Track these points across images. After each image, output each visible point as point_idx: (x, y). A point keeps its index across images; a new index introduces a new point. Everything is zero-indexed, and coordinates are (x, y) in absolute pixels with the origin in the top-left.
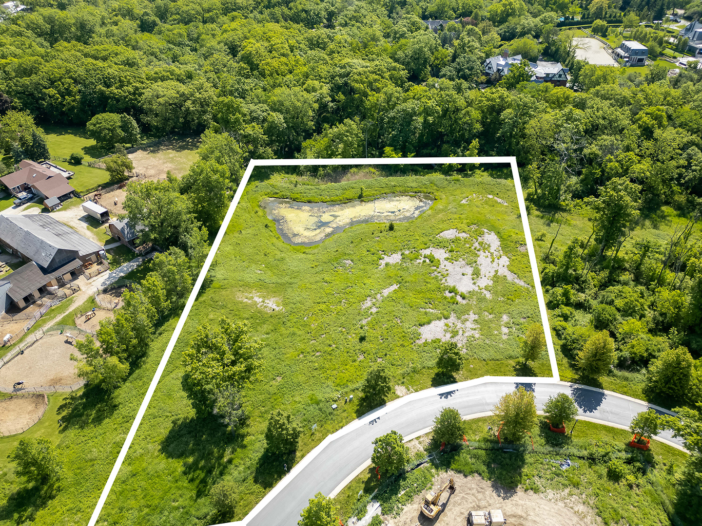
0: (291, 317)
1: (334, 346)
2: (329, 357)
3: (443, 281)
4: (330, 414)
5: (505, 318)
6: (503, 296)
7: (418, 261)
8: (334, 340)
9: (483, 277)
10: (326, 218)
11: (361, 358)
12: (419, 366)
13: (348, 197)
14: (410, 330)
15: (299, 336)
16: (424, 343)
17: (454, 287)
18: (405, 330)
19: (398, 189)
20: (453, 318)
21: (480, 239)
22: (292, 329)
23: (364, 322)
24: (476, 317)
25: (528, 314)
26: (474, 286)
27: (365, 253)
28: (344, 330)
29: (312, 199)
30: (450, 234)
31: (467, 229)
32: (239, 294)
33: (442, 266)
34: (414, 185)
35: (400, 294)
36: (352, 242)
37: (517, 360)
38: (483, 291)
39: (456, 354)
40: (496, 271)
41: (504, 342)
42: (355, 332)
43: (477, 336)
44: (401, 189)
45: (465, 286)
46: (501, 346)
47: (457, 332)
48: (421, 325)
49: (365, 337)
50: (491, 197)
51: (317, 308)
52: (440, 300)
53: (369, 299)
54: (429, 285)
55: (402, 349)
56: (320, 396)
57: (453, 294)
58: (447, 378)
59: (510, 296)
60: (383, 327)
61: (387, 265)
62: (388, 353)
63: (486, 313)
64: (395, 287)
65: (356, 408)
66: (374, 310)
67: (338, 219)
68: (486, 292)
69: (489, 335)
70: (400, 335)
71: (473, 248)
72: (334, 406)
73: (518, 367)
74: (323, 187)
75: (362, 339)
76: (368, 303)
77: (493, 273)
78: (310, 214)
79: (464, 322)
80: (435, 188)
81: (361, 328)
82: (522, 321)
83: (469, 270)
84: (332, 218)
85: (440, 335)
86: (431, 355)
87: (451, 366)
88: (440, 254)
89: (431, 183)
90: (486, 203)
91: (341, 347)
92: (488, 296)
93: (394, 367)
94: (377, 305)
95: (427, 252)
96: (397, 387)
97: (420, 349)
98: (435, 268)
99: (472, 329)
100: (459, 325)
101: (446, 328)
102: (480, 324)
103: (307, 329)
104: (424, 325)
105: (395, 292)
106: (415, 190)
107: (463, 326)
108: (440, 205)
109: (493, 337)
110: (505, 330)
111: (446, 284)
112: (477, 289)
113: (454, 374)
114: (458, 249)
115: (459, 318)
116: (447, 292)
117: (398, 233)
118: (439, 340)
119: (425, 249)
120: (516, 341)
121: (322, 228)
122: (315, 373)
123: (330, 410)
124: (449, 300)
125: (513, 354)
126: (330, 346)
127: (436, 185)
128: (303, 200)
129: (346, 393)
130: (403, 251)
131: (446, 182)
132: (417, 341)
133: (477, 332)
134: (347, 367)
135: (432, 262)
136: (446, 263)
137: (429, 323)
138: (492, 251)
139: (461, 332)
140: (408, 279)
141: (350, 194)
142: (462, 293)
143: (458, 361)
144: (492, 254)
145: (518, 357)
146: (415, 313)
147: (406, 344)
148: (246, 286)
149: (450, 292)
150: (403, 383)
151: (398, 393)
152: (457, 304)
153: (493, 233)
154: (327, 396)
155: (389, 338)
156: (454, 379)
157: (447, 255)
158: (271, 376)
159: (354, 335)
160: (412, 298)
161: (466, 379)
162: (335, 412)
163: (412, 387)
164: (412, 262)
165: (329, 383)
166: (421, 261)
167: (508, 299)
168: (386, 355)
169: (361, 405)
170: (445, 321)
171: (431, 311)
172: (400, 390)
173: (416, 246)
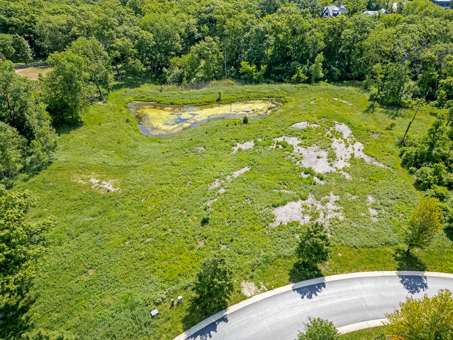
0: (126, 199)
1: (170, 230)
2: (161, 244)
3: (298, 163)
4: (147, 324)
5: (370, 199)
6: (364, 177)
7: (271, 147)
8: (170, 223)
9: (340, 160)
10: (185, 115)
11: (201, 244)
12: (273, 254)
13: (207, 100)
14: (262, 212)
15: (131, 219)
16: (279, 227)
17: (310, 168)
18: (256, 211)
19: (252, 94)
20: (310, 200)
21: (331, 128)
22: (124, 211)
23: (209, 204)
24: (338, 198)
25: (397, 195)
26: (331, 168)
27: (218, 140)
28: (185, 212)
29: (175, 102)
30: (302, 125)
31: (317, 121)
32: (75, 176)
33: (296, 151)
34: (267, 91)
35: (251, 176)
36: (207, 133)
37: (395, 247)
38: (342, 172)
39: (323, 238)
40: (353, 155)
41: (375, 226)
42: (197, 214)
43: (341, 218)
44: (256, 94)
45: (322, 167)
46: (372, 230)
47: (317, 214)
48: (274, 206)
49: (208, 219)
50: (336, 99)
51: (158, 189)
52: (295, 181)
53: (217, 180)
54: (283, 167)
55: (252, 234)
56: (139, 298)
57: (309, 175)
58: (310, 271)
59: (371, 178)
60: (231, 208)
61: (240, 150)
62: (234, 238)
63: (349, 194)
64: (247, 169)
65: (184, 314)
66: (222, 191)
67: (197, 116)
68: (344, 173)
69: (356, 218)
70: (250, 218)
71: (326, 135)
72: (154, 312)
73: (398, 255)
74: (185, 92)
75: (205, 222)
76: (217, 184)
77: (349, 157)
78: (171, 113)
79: (324, 203)
80: (286, 93)
81: (205, 210)
82: (390, 202)
83: (324, 154)
84: (191, 116)
85: (297, 218)
86: (287, 241)
87: (316, 254)
88: (293, 141)
89: (282, 89)
90: (333, 103)
91: (178, 231)
92: (348, 177)
93: (241, 256)
94: (227, 186)
95: (280, 139)
96: (243, 284)
97: (275, 233)
98: (288, 152)
99: (335, 211)
100: (319, 206)
101: (304, 210)
102: (343, 205)
103: (142, 211)
104: (278, 206)
105: (246, 173)
106: (267, 95)
107: (323, 208)
108: (290, 105)
109: (360, 220)
110: (373, 212)
111: (301, 166)
112: (334, 170)
113: (319, 266)
114: (310, 137)
115: (318, 199)
116: (302, 174)
117: (252, 126)
118: (297, 223)
119: (278, 137)
120: (389, 224)
121: (181, 123)
122: (139, 264)
123: (148, 319)
124: (306, 181)
125: (389, 239)
126: (165, 230)
127: (286, 91)
128: (166, 102)
129: (175, 292)
130: (257, 139)
131: (295, 89)
132: (271, 224)
133: (341, 214)
134: (182, 256)
135: (285, 147)
136: (299, 147)
137: (284, 204)
138: (345, 137)
139: (322, 214)
140: (260, 162)
141: (209, 98)
142: (319, 174)
143: (325, 247)
144: (345, 140)
145: (396, 244)
146: (268, 194)
147: (257, 228)
148: (86, 168)
149: (306, 173)
150: (252, 277)
151: (246, 292)
152: (314, 184)
153: (343, 124)
154: (147, 295)
155: (237, 221)
156: (319, 271)
157: (300, 142)
158: (82, 268)
159: (195, 218)
160: (264, 179)
161: (334, 272)
162: (154, 322)
163: (264, 283)
164: (265, 148)
165: (154, 277)
166: (274, 147)
167: (370, 180)
168: (232, 241)
169: (192, 310)
170: (303, 202)
171: (286, 191)
172: (248, 288)
173: (268, 135)
